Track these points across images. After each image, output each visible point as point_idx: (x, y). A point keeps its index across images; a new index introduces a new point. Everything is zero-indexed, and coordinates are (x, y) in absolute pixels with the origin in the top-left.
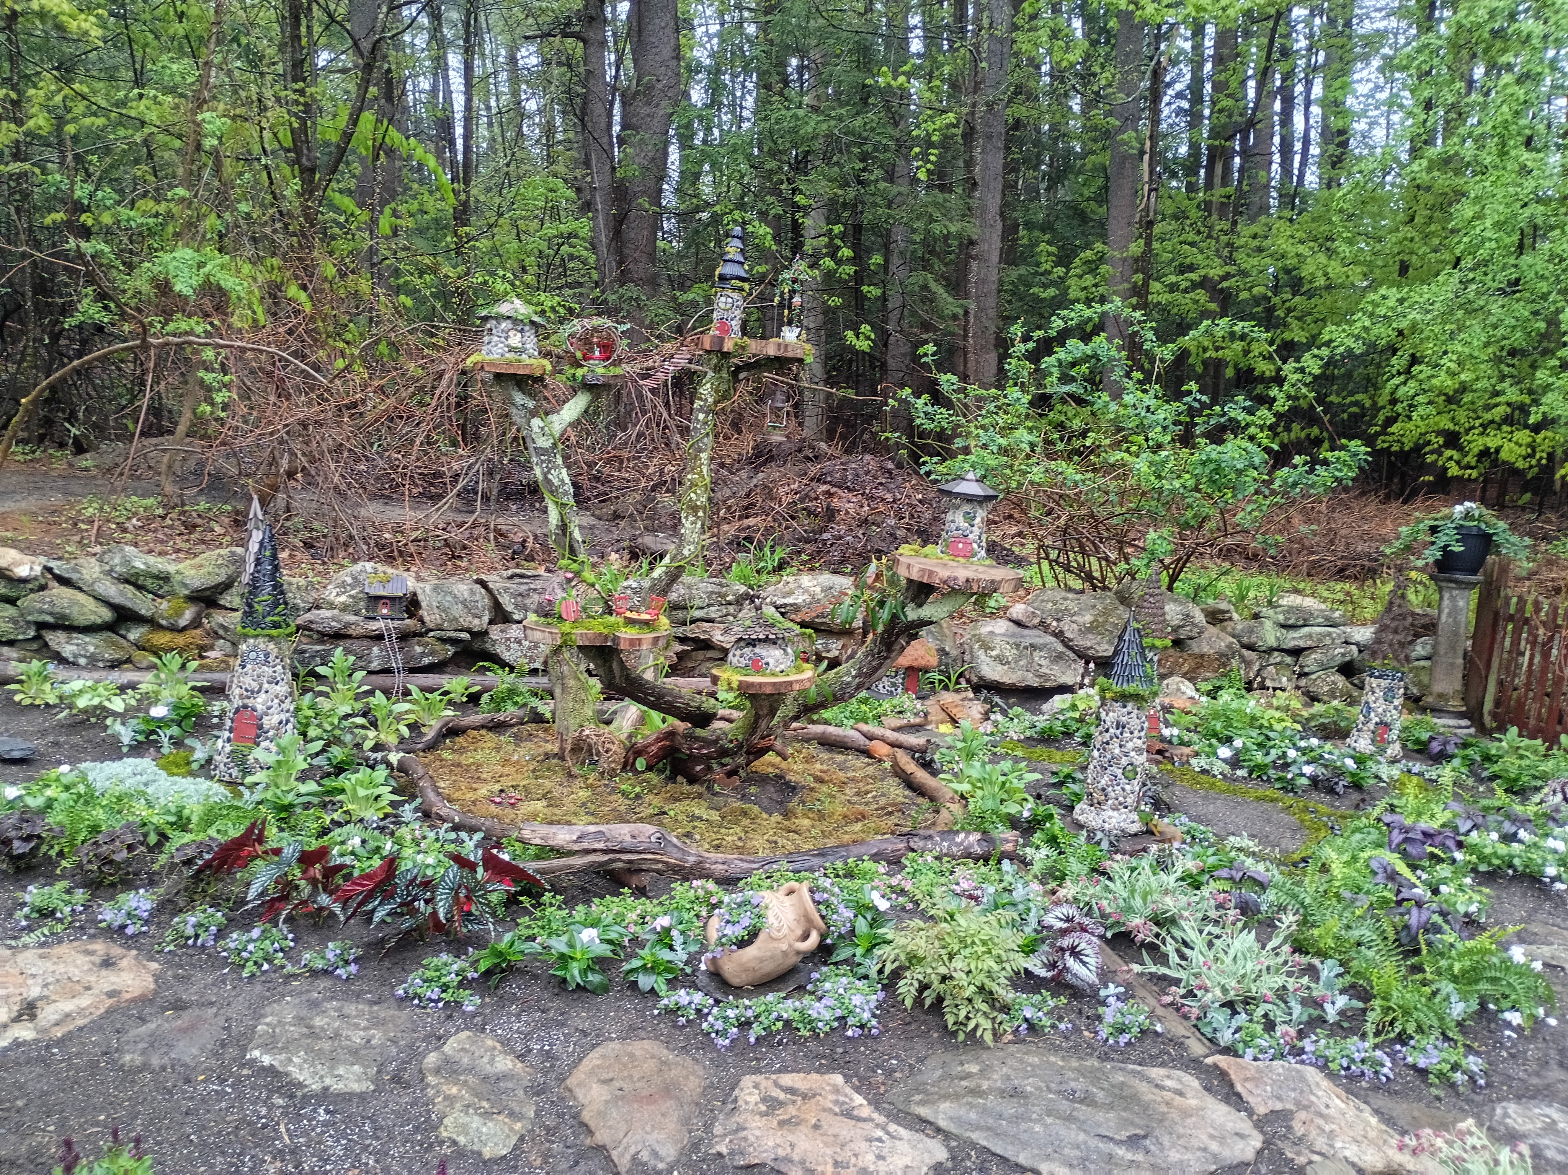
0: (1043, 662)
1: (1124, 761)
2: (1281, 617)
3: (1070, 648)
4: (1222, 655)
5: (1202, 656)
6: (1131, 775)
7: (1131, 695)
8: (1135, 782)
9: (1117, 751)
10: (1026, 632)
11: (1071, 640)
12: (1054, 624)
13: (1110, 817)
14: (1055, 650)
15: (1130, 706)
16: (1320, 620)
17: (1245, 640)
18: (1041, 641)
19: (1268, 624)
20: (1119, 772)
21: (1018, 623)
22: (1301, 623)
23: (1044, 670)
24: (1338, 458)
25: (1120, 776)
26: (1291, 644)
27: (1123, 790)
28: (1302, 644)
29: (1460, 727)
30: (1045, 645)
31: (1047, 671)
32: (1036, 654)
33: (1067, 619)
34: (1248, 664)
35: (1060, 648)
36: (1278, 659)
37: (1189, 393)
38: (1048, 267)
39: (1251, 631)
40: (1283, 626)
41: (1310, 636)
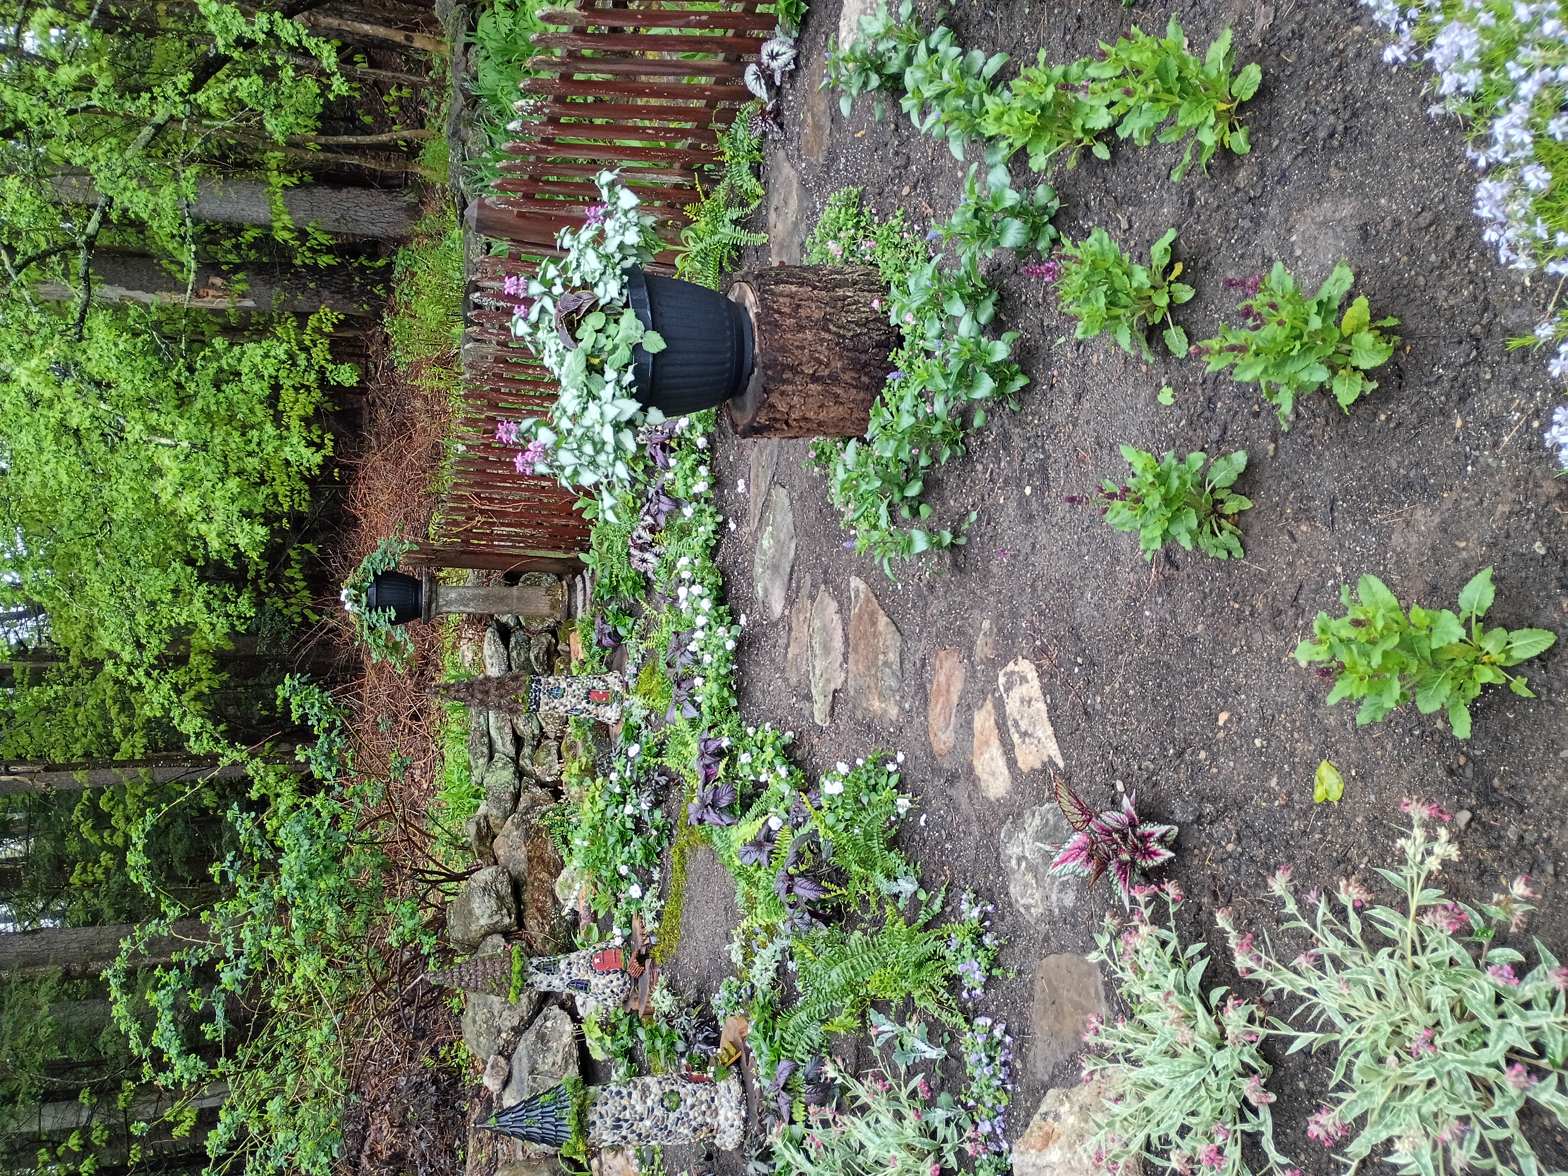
0: (550, 1061)
1: (659, 1112)
2: (481, 761)
3: (530, 1022)
4: (527, 836)
5: (530, 859)
6: (675, 1099)
7: (580, 1121)
8: (682, 1091)
9: (648, 1123)
10: (515, 1072)
11: (522, 1019)
12: (504, 1035)
13: (727, 1119)
14: (535, 1043)
15: (593, 1117)
16: (482, 719)
17: (509, 805)
18: (525, 1060)
19: (489, 780)
20: (673, 1116)
21: (506, 1084)
22: (486, 740)
23: (559, 1059)
24: (300, 706)
25: (676, 1114)
26: (511, 750)
27: (693, 1107)
28: (509, 738)
29: (584, 588)
30: (530, 1057)
31: (560, 1056)
32: (541, 1067)
33: (498, 1022)
34: (535, 802)
35: (530, 1036)
36: (528, 761)
37: (223, 874)
38: (100, 871)
39: (499, 799)
40: (491, 758)
41: (500, 729)
